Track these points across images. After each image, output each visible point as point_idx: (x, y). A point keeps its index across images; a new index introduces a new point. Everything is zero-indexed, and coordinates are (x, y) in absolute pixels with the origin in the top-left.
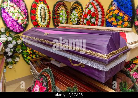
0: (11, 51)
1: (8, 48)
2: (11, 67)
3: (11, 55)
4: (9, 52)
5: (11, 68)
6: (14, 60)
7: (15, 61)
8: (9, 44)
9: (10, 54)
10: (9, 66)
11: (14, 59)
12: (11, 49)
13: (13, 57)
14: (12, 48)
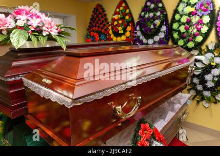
0: (213, 81)
1: (209, 75)
2: (207, 105)
3: (211, 86)
4: (210, 81)
5: (205, 107)
6: (214, 97)
7: (216, 99)
8: (214, 68)
9: (210, 84)
10: (204, 102)
11: (215, 94)
12: (214, 76)
13: (215, 91)
14: (217, 77)
